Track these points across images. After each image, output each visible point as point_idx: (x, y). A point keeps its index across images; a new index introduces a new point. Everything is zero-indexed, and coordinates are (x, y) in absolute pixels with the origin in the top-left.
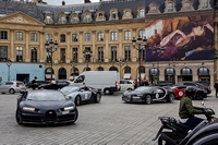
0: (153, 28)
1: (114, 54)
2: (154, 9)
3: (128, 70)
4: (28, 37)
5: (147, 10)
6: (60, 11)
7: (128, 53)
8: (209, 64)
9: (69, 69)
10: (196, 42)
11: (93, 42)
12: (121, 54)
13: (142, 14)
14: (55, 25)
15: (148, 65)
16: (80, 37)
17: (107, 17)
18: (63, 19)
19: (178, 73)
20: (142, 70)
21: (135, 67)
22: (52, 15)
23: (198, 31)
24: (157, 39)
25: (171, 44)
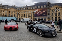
0: (36, 11)
1: (29, 15)
2: (36, 7)
3: (31, 18)
4: (13, 12)
5: (35, 7)
6: (19, 8)
7: (31, 15)
8: (46, 17)
9: (21, 18)
10: (44, 13)
11: (25, 13)
12: (30, 15)
13: (34, 8)
14: (18, 10)
15: (35, 17)
16: (23, 12)
17: (28, 9)
18: (20, 9)
19: (40, 19)
20: (34, 18)
21: (33, 18)
22: (18, 8)
23: (44, 11)
24: (37, 13)
25: (39, 13)
